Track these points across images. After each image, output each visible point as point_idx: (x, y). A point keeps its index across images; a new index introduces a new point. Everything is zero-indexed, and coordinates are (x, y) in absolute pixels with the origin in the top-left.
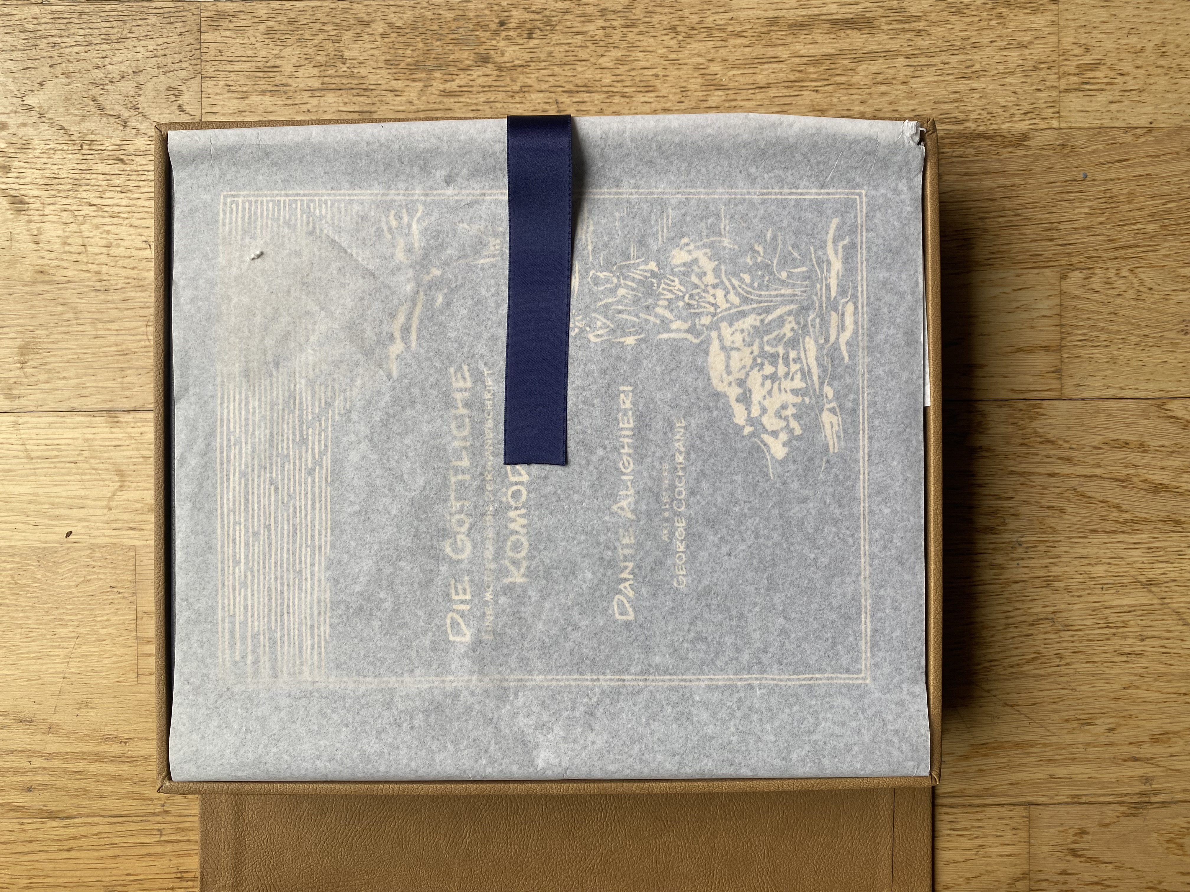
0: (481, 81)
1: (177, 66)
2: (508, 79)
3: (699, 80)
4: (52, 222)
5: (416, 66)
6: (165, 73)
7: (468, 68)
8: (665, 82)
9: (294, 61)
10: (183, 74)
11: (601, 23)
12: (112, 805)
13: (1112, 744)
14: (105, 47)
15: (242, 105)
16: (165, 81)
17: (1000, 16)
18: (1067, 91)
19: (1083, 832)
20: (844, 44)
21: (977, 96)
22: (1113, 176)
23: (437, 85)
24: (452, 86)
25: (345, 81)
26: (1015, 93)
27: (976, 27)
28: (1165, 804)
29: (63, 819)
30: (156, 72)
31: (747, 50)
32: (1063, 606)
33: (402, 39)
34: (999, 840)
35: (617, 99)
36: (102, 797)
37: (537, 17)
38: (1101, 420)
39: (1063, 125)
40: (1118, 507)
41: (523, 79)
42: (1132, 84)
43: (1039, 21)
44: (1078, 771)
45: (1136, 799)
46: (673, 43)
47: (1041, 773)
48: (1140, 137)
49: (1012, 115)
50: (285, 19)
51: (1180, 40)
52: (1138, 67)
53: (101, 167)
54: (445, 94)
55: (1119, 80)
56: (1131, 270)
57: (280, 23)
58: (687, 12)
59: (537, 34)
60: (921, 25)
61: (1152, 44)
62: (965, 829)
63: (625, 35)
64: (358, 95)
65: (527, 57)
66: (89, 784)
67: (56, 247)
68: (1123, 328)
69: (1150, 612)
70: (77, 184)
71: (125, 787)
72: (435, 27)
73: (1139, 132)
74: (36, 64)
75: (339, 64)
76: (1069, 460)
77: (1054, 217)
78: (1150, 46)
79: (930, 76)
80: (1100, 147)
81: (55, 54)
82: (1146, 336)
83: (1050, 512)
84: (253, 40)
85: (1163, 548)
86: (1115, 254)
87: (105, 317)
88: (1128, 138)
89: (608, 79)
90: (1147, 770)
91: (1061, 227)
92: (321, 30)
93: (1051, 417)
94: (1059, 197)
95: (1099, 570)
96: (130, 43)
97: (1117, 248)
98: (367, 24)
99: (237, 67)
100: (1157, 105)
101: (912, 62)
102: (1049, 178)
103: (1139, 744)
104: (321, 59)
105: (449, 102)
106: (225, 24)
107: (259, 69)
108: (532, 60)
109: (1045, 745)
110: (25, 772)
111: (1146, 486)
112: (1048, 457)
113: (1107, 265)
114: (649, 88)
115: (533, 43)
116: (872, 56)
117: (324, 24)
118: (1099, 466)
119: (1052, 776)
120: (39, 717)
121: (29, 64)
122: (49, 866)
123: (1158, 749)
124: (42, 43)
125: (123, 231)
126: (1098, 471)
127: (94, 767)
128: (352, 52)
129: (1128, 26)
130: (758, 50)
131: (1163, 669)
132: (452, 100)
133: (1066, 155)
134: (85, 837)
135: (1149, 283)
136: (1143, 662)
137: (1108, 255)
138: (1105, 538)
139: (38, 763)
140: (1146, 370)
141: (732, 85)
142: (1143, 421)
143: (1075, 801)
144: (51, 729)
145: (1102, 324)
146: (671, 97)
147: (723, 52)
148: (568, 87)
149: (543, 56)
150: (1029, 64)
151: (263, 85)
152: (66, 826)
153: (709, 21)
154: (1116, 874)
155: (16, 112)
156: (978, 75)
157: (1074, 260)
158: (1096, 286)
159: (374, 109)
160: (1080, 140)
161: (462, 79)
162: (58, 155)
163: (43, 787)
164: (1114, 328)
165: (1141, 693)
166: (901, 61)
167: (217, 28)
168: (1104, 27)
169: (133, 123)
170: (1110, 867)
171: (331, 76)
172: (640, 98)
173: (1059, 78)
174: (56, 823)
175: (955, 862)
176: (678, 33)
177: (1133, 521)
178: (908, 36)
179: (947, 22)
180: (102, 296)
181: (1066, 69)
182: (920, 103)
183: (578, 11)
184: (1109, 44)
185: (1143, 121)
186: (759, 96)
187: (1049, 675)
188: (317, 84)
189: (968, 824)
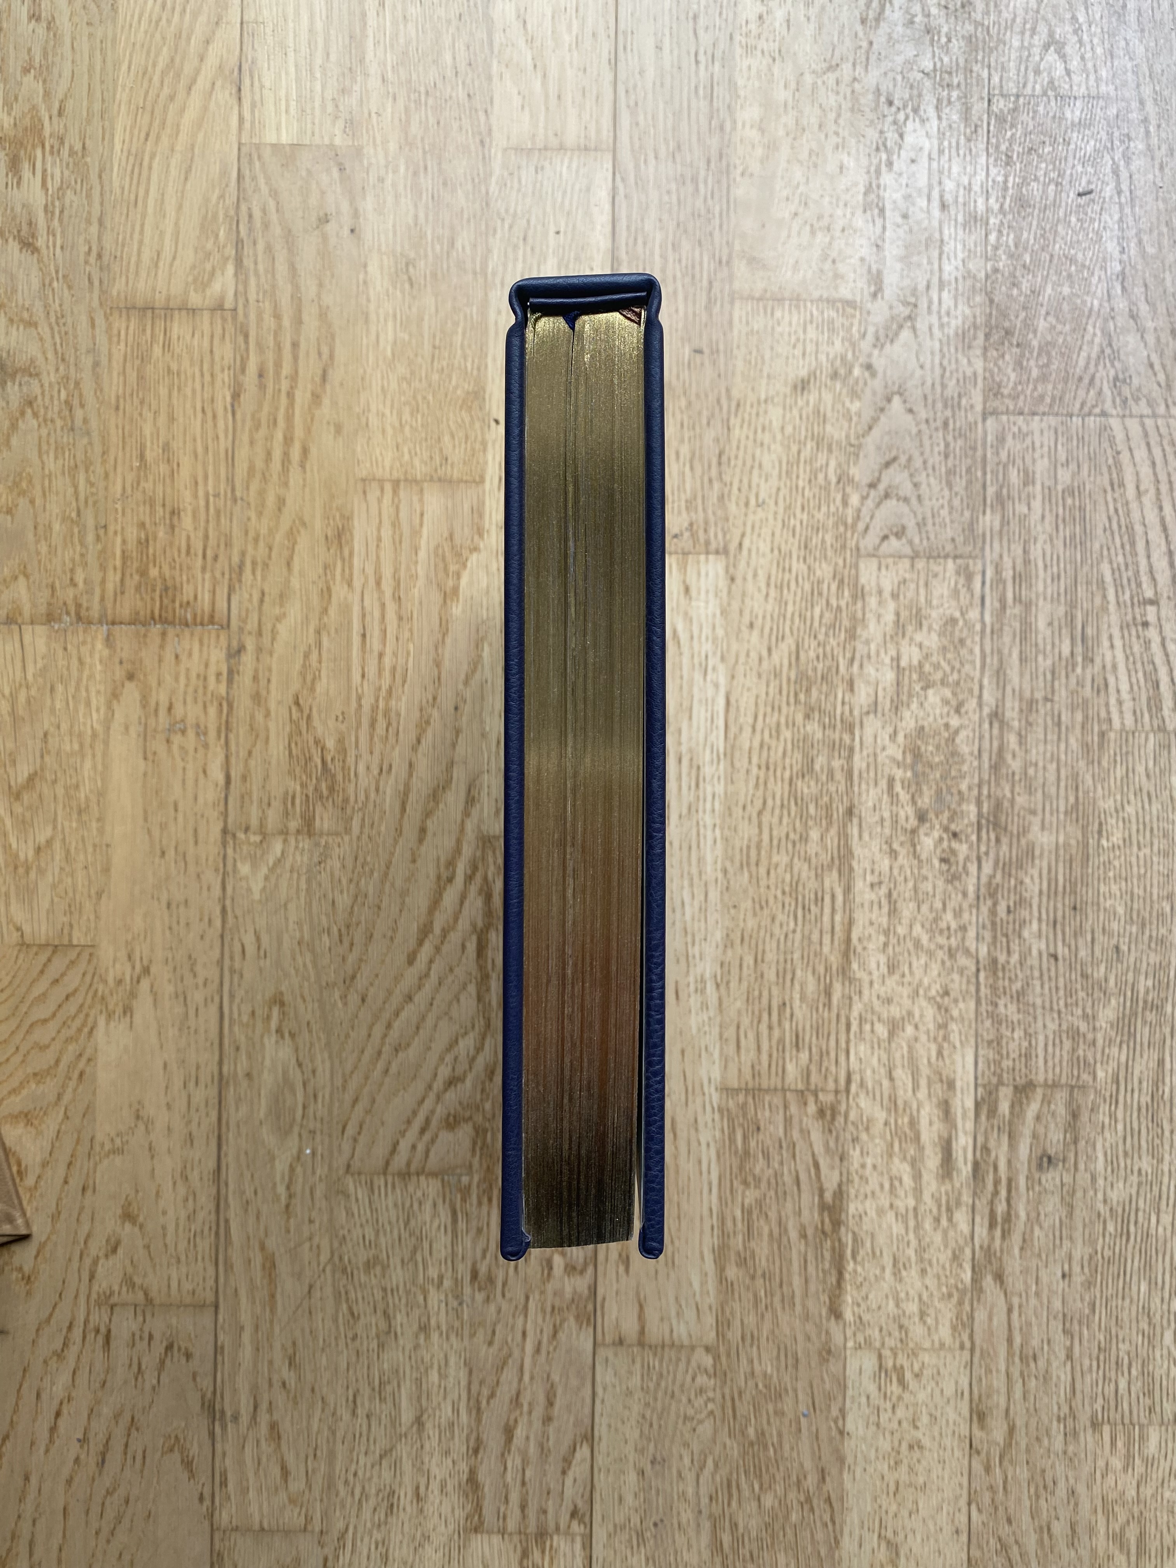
0: (902, 814)
1: (924, 535)
2: (902, 838)
3: (898, 1016)
4: (784, 416)
5: (917, 755)
6: (918, 524)
7: (914, 802)
8: (898, 983)
9: (926, 643)
10: (917, 540)
11: (954, 925)
12: (243, 453)
13: (271, 1385)
14: (943, 470)
15: (887, 594)
16: (911, 524)
17: (950, 1295)
18: (880, 1357)
19: (188, 1356)
20: (929, 1151)
21: (878, 1272)
22: (801, 1396)
23: (899, 774)
24: (898, 788)
25: (906, 689)
26: (879, 1308)
27: (941, 1273)
28: (212, 1435)
29: (233, 406)
30: (920, 517)
31: (925, 1061)
32: (401, 1342)
33: (943, 742)
34: (184, 1277)
35: (882, 939)
36: (252, 443)
37: (960, 869)
38: (574, 1382)
39: (848, 1352)
40: (492, 1395)
41: (902, 852)
42: (884, 1417)
43: (944, 1332)
44: (247, 1352)
45: (217, 1407)
46: (933, 993)
47: (245, 1318)
48: (836, 1422)
49: (859, 1305)
50: (964, 635)
51: (924, 1463)
52: (900, 1423)
53: (833, 464)
54: (891, 781)
55: (889, 1405)
56: (712, 1413)
57: (961, 631)
58: (961, 1005)
59: (945, 867)
60: (944, 1222)
61: (920, 1436)
62: (195, 1246)
63: (941, 947)
64: (892, 701)
65: (924, 857)
66: (263, 432)
67: (761, 419)
68: (659, 1405)
69: (393, 1423)
70: (819, 441)
71: (259, 464)
72: (953, 773)
73: (840, 1423)
74: (930, 407)
75: (922, 684)
76: (538, 1350)
77: (763, 1341)
78: (919, 1434)
79: (897, 1229)
80: (828, 1386)
81: (939, 423)
82: (651, 1425)
83: (489, 1332)
84: (946, 605)
85: (453, 1438)
86: (728, 1397)
87: (696, 463)
88: (835, 1412)
89: (901, 930)
90: (245, 1419)
91: (755, 1349)
92: (953, 668)
93: (578, 1335)
94: (782, 1347)
95: (434, 1376)
96: (946, 492)
97: (733, 1400)
98: (958, 711)
99: (922, 591)
100: (864, 1439)
101: (911, 1214)
102: (800, 1338)
103: (270, 1410)
104: (927, 668)
105: (883, 784)
106: (962, 581)
107: (919, 610)
108: (920, 861)
109: (272, 1322)
110: (277, 373)
111: (511, 1422)
112: (542, 1331)
113: (718, 1390)
114: (892, 968)
115: (936, 862)
116: (917, 1176)
117: (959, 671)
118: (532, 1378)
119: (242, 1328)
120: (328, 387)
121: (930, 401)
122: (188, 392)
123: (264, 1429)
124: (949, 413)
125: (774, 482)
126: (526, 1378)
127: (279, 435)
128: (933, 697)
129: (938, 1415)
130: (925, 1071)
131: (339, 1434)
132: (885, 787)
133: (820, 1354)
134: (215, 426)
135: (700, 1429)
136: (346, 1416)
137: (727, 1391)
138: (464, 1383)
139: (285, 385)
140: (619, 1424)
141: (893, 1045)
142: (572, 1420)
143: (218, 1350)
144: (316, 398)
145: (663, 1384)
146: (883, 989)
147: (923, 1038)
148: (895, 895)
149: (924, 871)
150: (905, 1322)
151: (904, 614)
152: (225, 409)
153: (953, 1026)
154: (148, 1387)
155: (886, 387)
156: (896, 1273)
157: (724, 1359)
158: (699, 1379)
159: (879, 715)
160: (834, 1367)
161: (904, 796)
162: (846, 425)
163: (262, 387)
164: (660, 1395)
165: (318, 1413)
166: (911, 1202)
167: (958, 573)
168: (937, 1392)
169: (873, 493)
170: (155, 1382)
171: (910, 677)
172: (883, 959)
173: (891, 1349)
174: (229, 399)
175: (165, 1235)
176: (942, 997)
177: (479, 1410)
178: (935, 1211)
179: (946, 1246)
180: (714, 461)
181: (900, 1356)
182: (872, 1220)
183: (965, 906)
184: (922, 1396)
185: (850, 1426)
186: (882, 1071)
187: (337, 1327)
188: (904, 663)
189: (200, 1249)
